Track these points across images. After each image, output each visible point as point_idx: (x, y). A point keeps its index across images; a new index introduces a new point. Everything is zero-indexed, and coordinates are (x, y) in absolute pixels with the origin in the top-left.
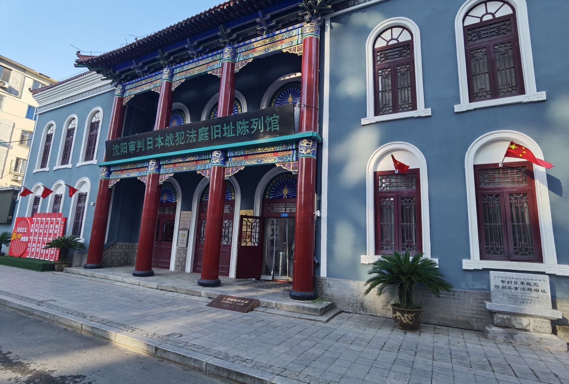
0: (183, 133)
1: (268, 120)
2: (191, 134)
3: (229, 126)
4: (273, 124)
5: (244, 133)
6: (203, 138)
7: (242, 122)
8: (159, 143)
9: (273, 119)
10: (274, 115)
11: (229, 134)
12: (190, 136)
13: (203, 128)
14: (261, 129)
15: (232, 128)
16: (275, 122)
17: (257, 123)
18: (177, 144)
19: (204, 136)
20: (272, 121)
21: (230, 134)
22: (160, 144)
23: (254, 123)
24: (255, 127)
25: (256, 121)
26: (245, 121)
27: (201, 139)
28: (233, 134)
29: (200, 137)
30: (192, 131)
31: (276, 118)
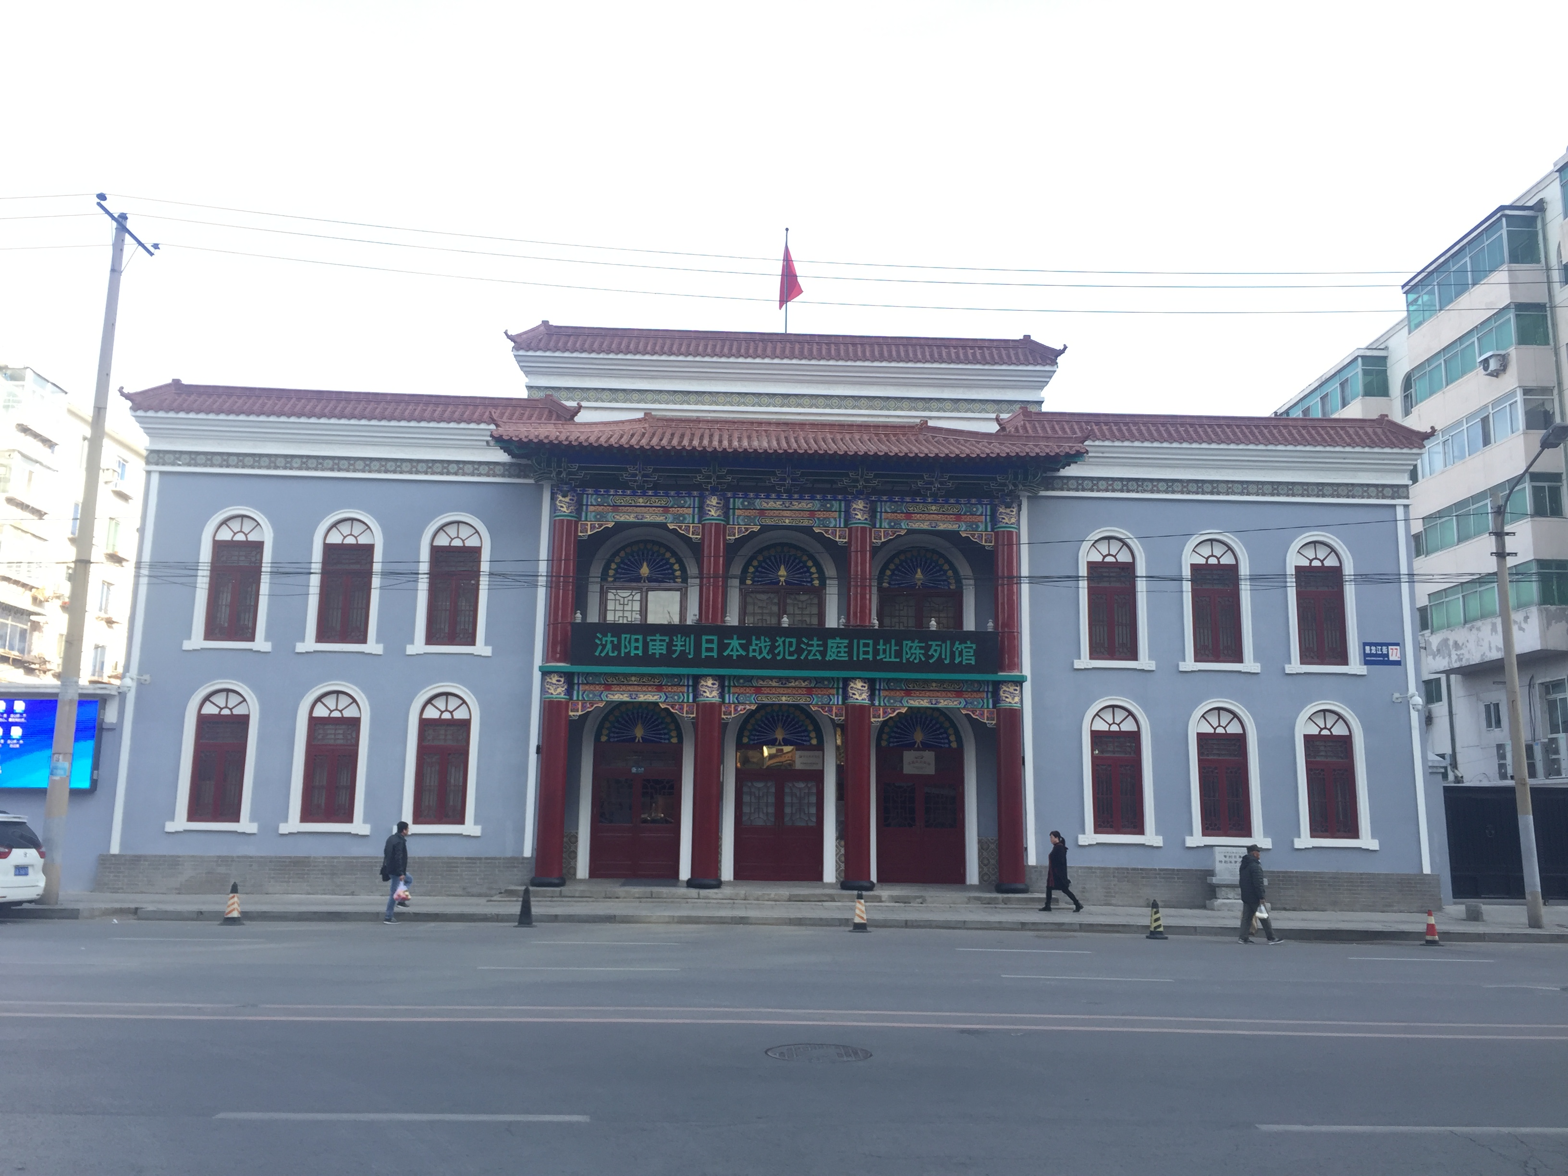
0: (794, 640)
1: (958, 648)
2: (812, 645)
3: (888, 646)
4: (964, 654)
5: (915, 658)
6: (837, 656)
7: (913, 642)
8: (735, 650)
9: (966, 648)
10: (968, 642)
11: (888, 656)
12: (809, 648)
13: (838, 640)
14: (946, 659)
15: (893, 648)
16: (969, 652)
17: (938, 648)
18: (779, 658)
19: (839, 652)
20: (964, 651)
21: (890, 657)
22: (737, 651)
23: (934, 647)
24: (936, 655)
25: (937, 645)
26: (919, 642)
27: (831, 656)
28: (895, 658)
29: (829, 653)
30: (812, 640)
31: (971, 647)
